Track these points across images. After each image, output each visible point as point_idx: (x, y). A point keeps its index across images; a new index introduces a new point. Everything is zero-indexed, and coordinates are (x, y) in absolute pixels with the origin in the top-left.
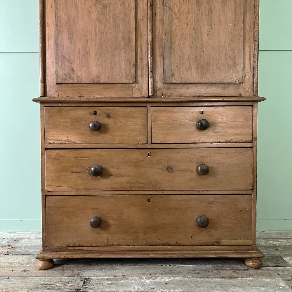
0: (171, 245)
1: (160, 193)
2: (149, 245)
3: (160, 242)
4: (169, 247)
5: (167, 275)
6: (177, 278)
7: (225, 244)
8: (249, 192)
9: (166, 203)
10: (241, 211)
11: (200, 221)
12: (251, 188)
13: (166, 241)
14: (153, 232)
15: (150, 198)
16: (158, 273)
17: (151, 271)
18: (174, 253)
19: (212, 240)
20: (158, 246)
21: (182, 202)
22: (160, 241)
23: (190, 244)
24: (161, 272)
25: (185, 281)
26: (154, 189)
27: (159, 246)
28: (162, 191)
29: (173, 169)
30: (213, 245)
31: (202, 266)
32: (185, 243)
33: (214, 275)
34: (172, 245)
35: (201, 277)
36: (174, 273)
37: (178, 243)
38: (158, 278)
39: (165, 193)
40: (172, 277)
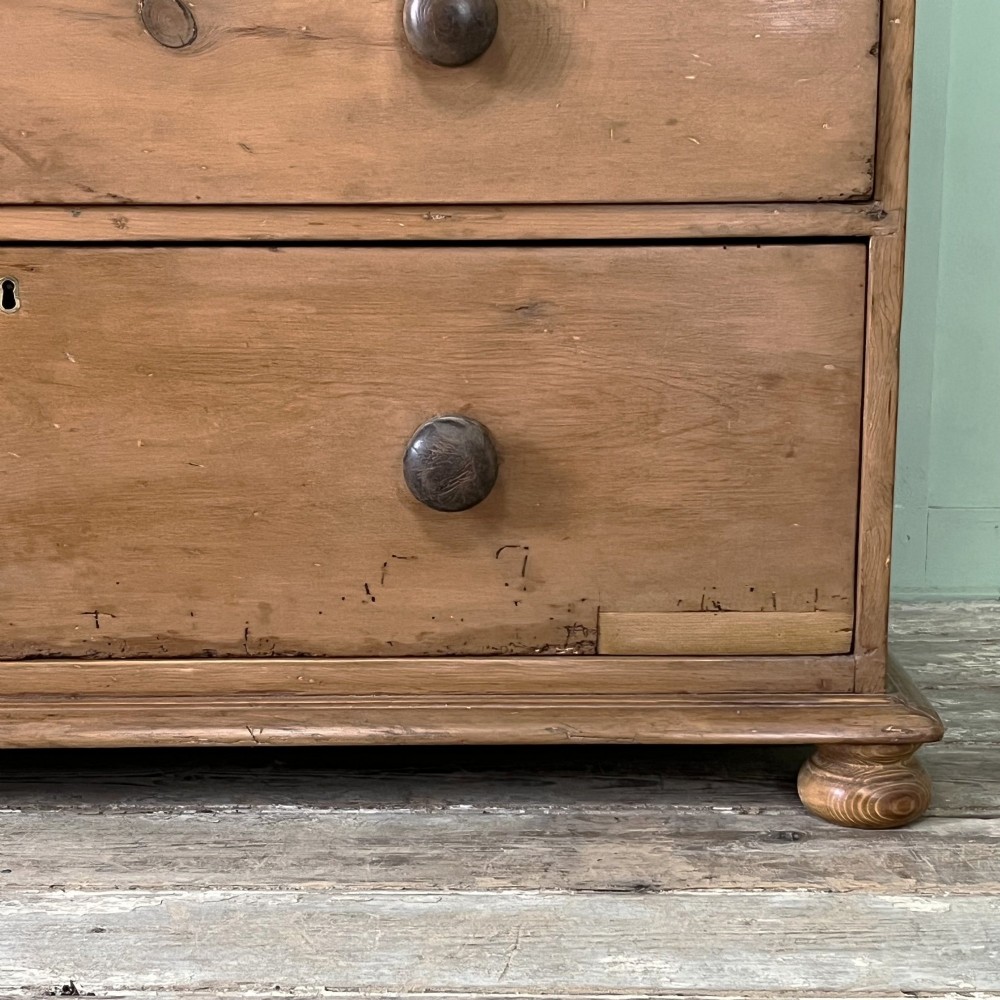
0: (198, 649)
1: (98, 227)
2: (27, 652)
3: (111, 627)
4: (188, 667)
5: (135, 878)
6: (215, 894)
7: (638, 640)
8: (839, 221)
9: (152, 317)
10: (771, 380)
11: (427, 454)
12: (859, 183)
13: (161, 617)
14: (53, 552)
15: (18, 272)
16: (71, 864)
17: (30, 848)
18: (223, 713)
19: (530, 615)
20: (95, 657)
21: (290, 308)
22: (115, 622)
23: (357, 640)
24: (106, 858)
25: (259, 911)
26: (40, 195)
27: (110, 658)
28: (116, 214)
29: (202, 16)
30: (544, 652)
31: (457, 817)
32: (314, 638)
33: (515, 875)
34: (209, 655)
35: (411, 884)
36: (202, 863)
37: (255, 635)
38: (57, 894)
39: (142, 225)
40: (176, 887)
